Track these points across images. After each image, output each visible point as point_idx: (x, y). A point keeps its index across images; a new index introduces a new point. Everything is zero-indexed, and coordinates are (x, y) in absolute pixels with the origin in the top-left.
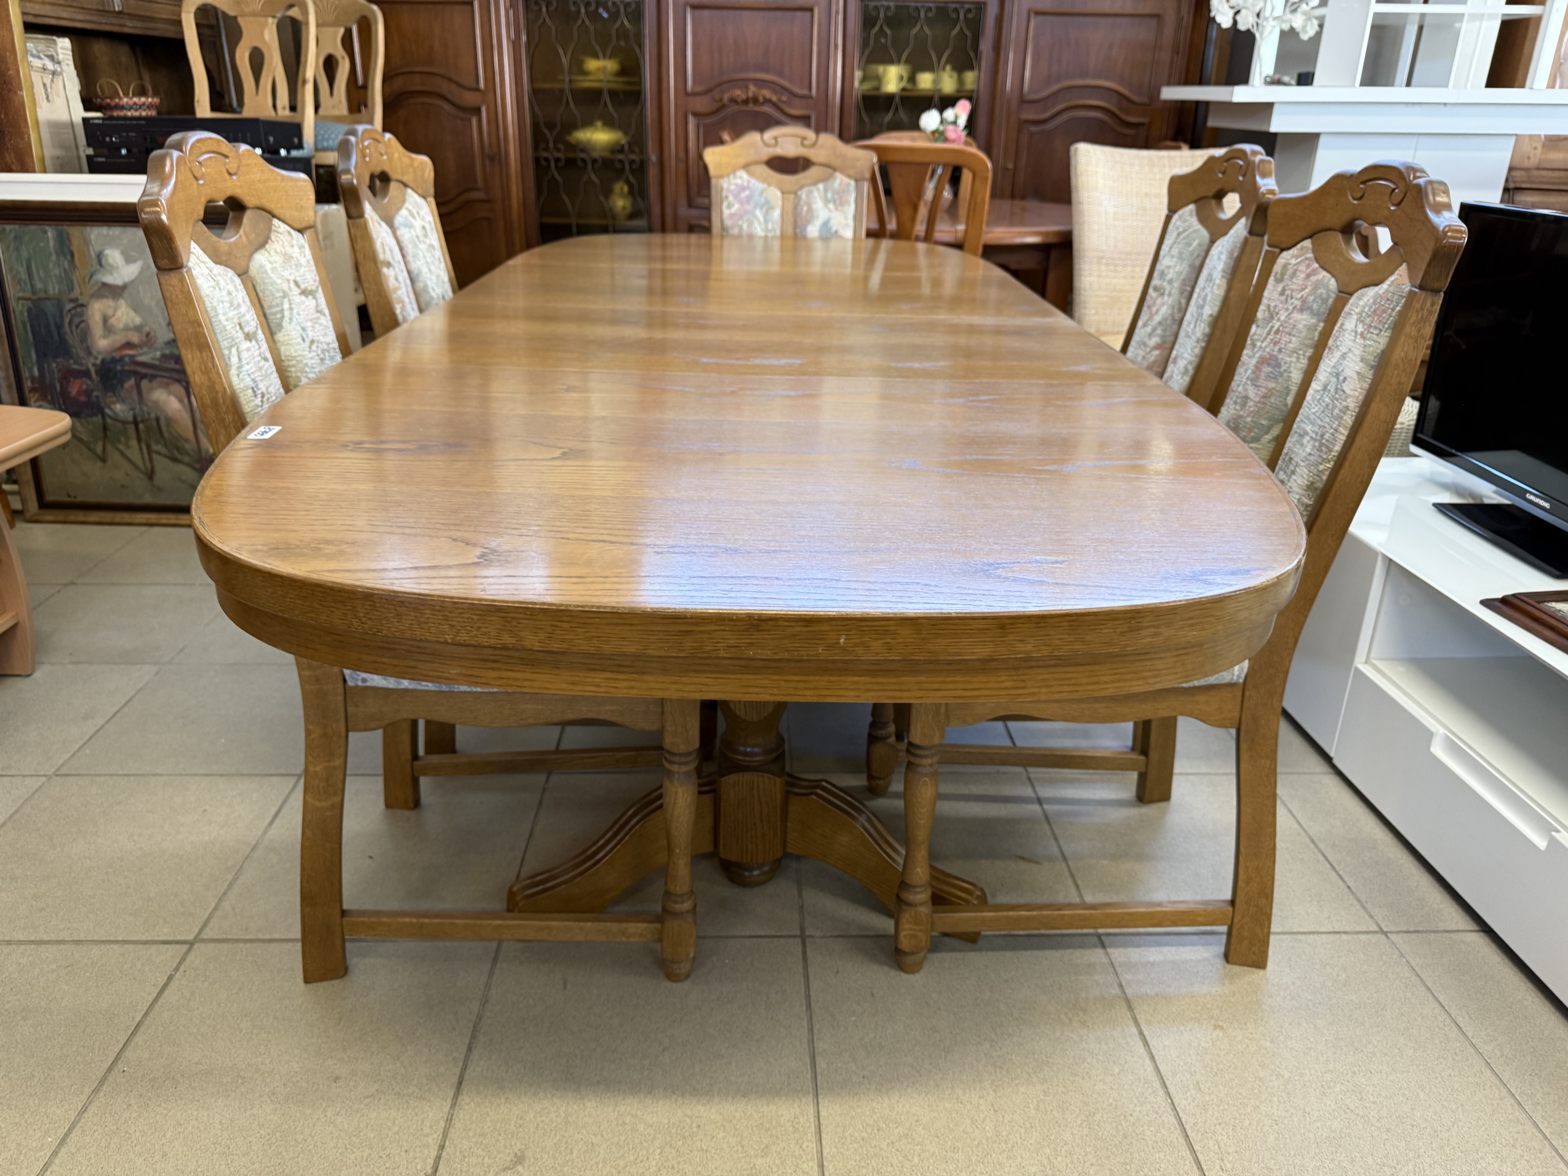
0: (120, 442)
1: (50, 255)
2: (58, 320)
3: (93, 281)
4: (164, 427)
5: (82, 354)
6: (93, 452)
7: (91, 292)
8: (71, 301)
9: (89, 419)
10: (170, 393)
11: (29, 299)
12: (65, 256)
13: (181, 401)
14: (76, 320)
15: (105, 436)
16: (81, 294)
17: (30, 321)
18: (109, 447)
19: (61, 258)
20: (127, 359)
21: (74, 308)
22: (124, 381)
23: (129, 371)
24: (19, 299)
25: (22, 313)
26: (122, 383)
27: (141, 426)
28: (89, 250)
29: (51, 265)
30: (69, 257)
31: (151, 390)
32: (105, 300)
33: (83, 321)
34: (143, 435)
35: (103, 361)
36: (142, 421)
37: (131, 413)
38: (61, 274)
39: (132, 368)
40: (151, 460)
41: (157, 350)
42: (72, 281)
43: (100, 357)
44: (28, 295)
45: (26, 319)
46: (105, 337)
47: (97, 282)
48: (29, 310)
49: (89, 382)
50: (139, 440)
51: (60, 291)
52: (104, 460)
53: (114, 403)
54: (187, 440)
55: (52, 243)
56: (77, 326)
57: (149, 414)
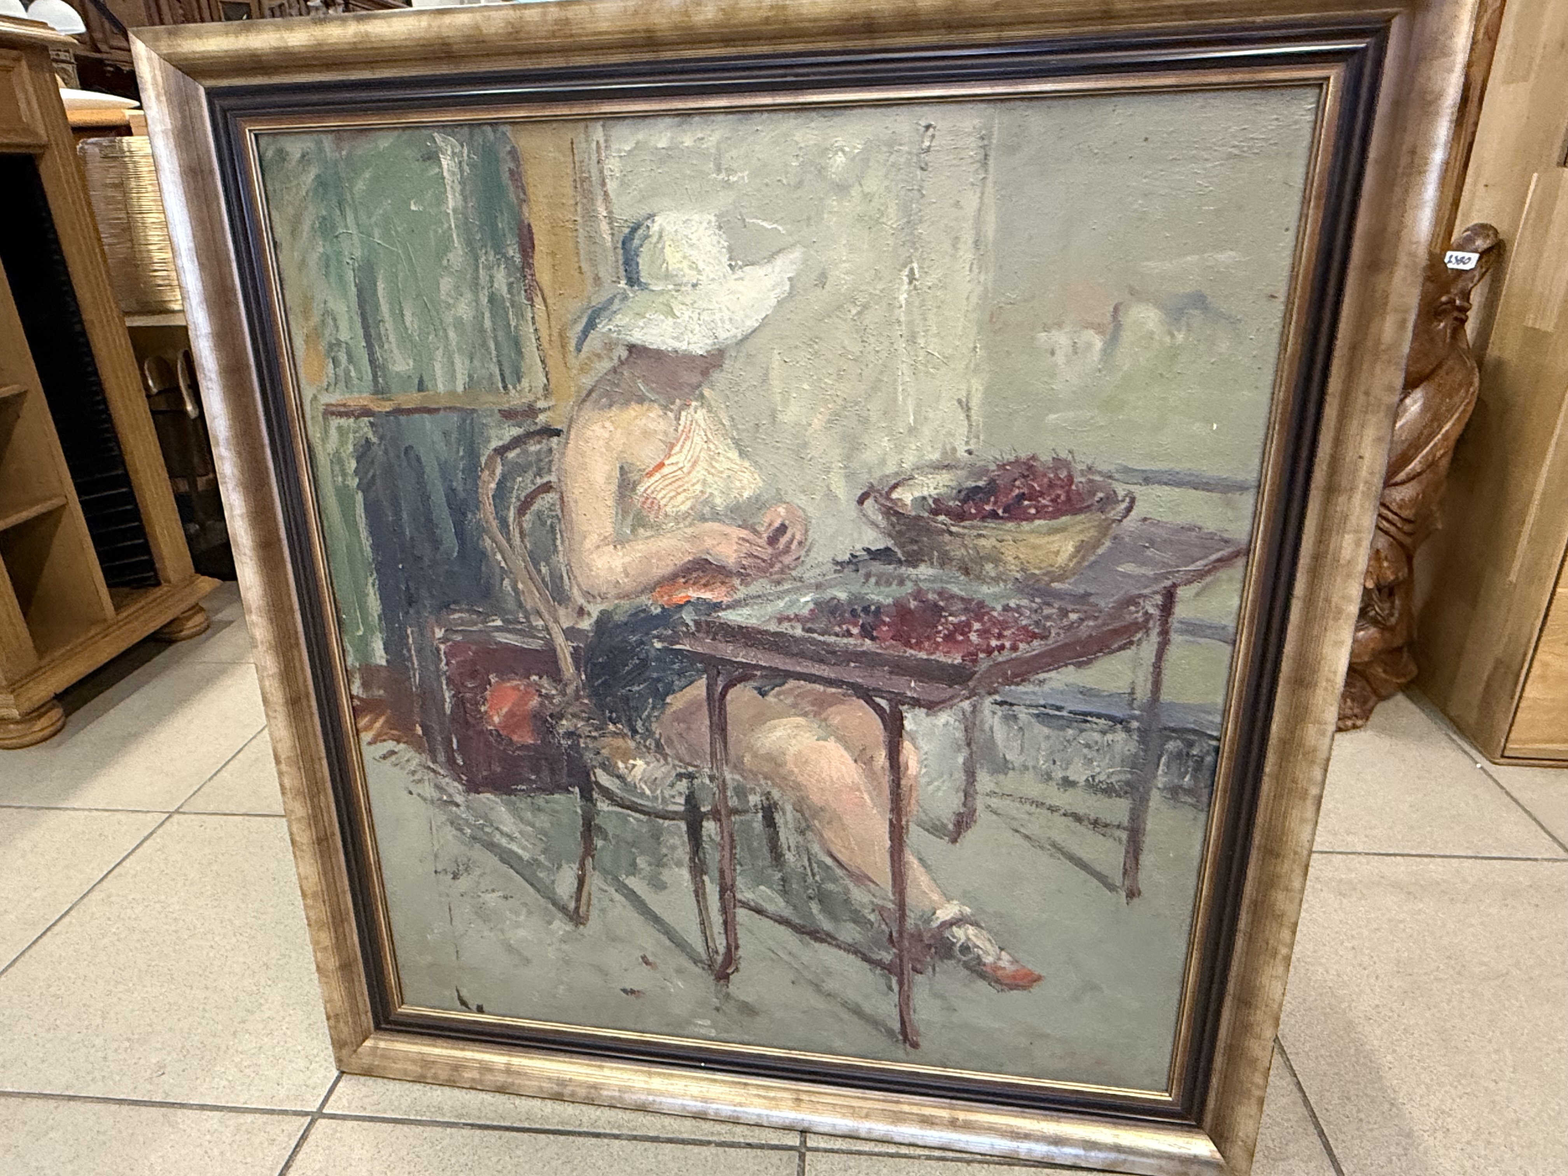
0: (633, 870)
1: (445, 246)
2: (458, 485)
3: (594, 341)
4: (787, 836)
5: (533, 599)
6: (547, 893)
7: (587, 381)
8: (509, 415)
9: (541, 800)
10: (830, 731)
11: (366, 412)
12: (499, 249)
13: (862, 757)
14: (524, 484)
15: (589, 850)
16: (547, 391)
17: (366, 487)
18: (595, 881)
19: (487, 257)
20: (688, 616)
21: (517, 442)
22: (670, 690)
23: (693, 657)
24: (330, 412)
25: (337, 459)
26: (661, 694)
27: (710, 827)
28: (590, 216)
29: (446, 284)
30: (513, 251)
31: (760, 719)
32: (634, 410)
33: (547, 488)
34: (713, 856)
35: (603, 622)
36: (715, 814)
37: (683, 785)
38: (479, 317)
39: (705, 646)
40: (728, 925)
41: (801, 585)
42: (517, 344)
43: (595, 610)
44: (361, 398)
45: (354, 482)
46: (619, 541)
47: (610, 346)
48: (364, 452)
49: (547, 686)
50: (698, 870)
51: (472, 383)
52: (577, 918)
53: (626, 756)
54: (861, 878)
55: (452, 201)
56: (524, 507)
57: (741, 792)
